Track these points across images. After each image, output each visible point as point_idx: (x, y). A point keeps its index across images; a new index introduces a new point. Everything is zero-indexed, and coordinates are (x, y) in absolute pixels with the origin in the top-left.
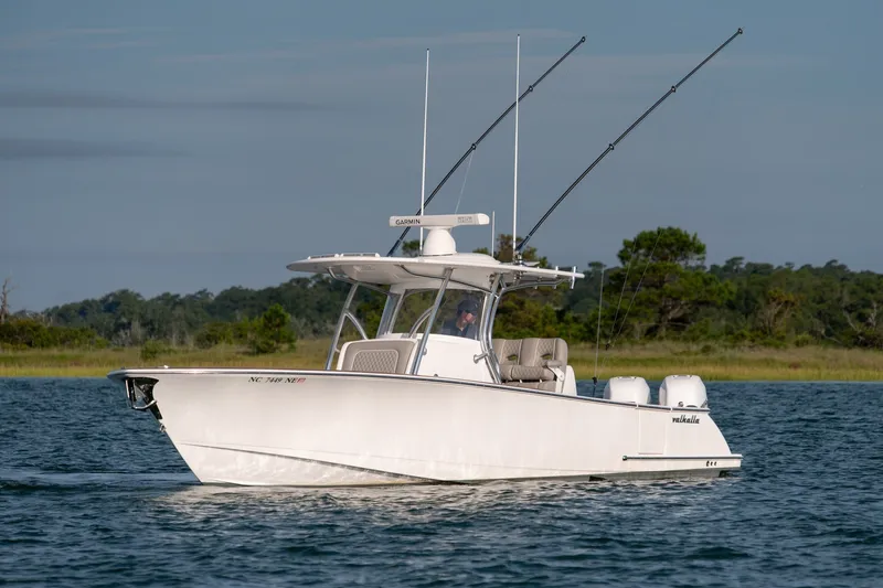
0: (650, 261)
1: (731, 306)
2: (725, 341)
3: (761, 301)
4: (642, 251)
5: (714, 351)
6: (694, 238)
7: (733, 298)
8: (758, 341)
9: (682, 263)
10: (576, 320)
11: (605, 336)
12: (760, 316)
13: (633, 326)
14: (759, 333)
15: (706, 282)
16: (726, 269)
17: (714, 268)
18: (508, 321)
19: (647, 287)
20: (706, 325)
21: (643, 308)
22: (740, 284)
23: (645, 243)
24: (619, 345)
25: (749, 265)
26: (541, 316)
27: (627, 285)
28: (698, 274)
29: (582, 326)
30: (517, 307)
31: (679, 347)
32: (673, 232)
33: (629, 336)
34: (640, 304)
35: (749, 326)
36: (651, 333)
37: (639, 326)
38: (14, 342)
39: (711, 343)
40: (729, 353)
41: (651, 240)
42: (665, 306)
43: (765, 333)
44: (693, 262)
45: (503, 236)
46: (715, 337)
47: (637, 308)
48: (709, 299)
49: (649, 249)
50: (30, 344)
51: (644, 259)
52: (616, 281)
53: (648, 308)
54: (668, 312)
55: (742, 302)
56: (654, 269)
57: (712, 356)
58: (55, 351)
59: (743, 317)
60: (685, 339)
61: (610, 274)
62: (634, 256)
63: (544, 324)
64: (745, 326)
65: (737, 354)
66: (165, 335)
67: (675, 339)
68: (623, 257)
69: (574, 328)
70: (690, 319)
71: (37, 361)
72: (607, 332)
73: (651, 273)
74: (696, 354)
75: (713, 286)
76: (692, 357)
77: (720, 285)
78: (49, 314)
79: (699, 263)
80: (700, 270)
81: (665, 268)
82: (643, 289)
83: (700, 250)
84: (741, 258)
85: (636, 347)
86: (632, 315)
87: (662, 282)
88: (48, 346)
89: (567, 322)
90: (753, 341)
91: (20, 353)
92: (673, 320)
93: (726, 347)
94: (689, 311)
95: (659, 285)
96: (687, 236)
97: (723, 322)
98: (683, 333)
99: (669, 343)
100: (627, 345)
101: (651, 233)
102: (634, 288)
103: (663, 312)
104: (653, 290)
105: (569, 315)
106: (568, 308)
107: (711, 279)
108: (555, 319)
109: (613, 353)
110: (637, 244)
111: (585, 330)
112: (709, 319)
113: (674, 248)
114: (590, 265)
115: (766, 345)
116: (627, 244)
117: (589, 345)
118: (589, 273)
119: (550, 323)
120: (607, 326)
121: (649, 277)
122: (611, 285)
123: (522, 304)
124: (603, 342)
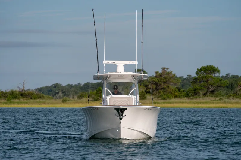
0: (205, 75)
1: (227, 87)
2: (226, 97)
3: (236, 86)
4: (202, 72)
5: (222, 100)
6: (217, 68)
7: (228, 85)
8: (235, 97)
9: (214, 75)
10: (184, 91)
11: (192, 96)
12: (235, 90)
13: (200, 93)
14: (235, 95)
15: (220, 80)
16: (226, 77)
17: (222, 76)
18: (164, 91)
20: (220, 92)
21: (203, 88)
22: (230, 81)
23: (202, 69)
24: (196, 98)
25: (232, 75)
26: (174, 90)
27: (198, 81)
28: (218, 78)
29: (185, 93)
30: (167, 87)
31: (213, 99)
32: (211, 66)
33: (199, 95)
34: (202, 87)
35: (232, 93)
36: (205, 95)
37: (201, 93)
38: (26, 98)
39: (222, 97)
40: (226, 100)
41: (205, 69)
42: (209, 87)
43: (237, 94)
44: (217, 75)
45: (163, 68)
46: (223, 96)
47: (201, 88)
48: (221, 85)
49: (204, 71)
50: (31, 98)
51: (202, 74)
52: (195, 80)
53: (204, 87)
54: (210, 89)
55: (230, 86)
56: (206, 77)
57: (222, 101)
58: (38, 100)
59: (231, 90)
60: (215, 97)
61: (193, 78)
62: (200, 73)
63: (175, 92)
64: (231, 93)
65: (229, 100)
66: (69, 96)
67: (211, 96)
68: (197, 73)
69: (183, 93)
70: (216, 90)
71: (33, 103)
72: (192, 94)
73: (205, 78)
74: (217, 100)
75: (222, 82)
76: (217, 101)
77: (224, 81)
78: (36, 90)
79: (218, 75)
80: (219, 77)
81: (209, 76)
82: (202, 82)
83: (218, 71)
84: (230, 74)
85: (201, 99)
86: (199, 90)
87: (208, 80)
88: (36, 99)
89: (181, 92)
90: (233, 97)
91: (28, 101)
92: (211, 91)
93: (226, 99)
94: (215, 89)
95: (207, 81)
96: (215, 68)
97: (225, 92)
98: (214, 95)
99: (210, 98)
100: (198, 98)
101: (205, 67)
102: (200, 83)
103: (208, 89)
104: (205, 83)
105: (182, 90)
106: (181, 88)
107: (221, 80)
108: (178, 91)
109: (194, 100)
110: (201, 70)
111: (186, 94)
112: (221, 91)
113: (211, 71)
114: (188, 76)
115: (237, 98)
116: (198, 70)
117: (187, 98)
118: (187, 78)
119: (177, 92)
120: (192, 93)
121: (204, 79)
122: (193, 82)
123: (168, 87)
124: (191, 97)
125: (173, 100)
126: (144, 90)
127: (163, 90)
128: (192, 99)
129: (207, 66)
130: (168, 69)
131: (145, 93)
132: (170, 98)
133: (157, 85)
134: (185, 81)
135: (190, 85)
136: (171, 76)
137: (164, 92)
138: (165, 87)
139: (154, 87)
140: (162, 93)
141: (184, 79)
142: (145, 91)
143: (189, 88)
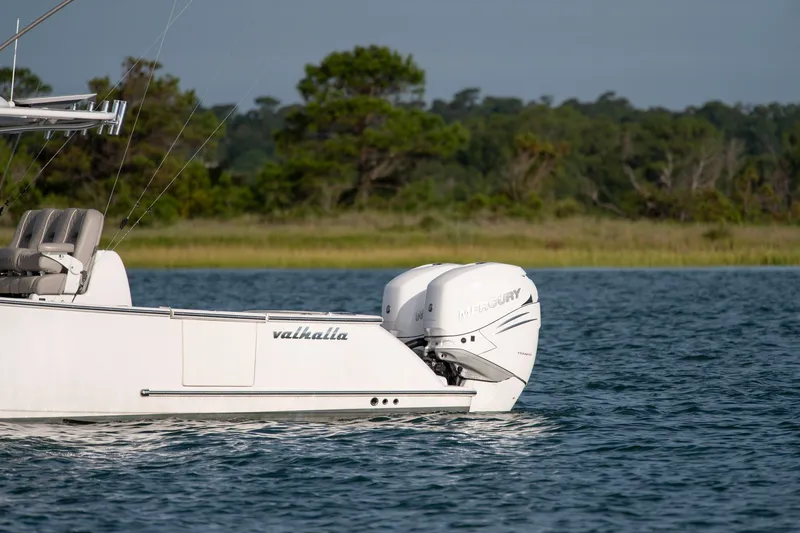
0: (345, 96)
1: (463, 159)
2: (455, 209)
3: (507, 153)
4: (332, 81)
5: (438, 224)
6: (409, 61)
7: (465, 147)
8: (502, 210)
9: (391, 98)
10: (237, 181)
11: (281, 206)
12: (504, 173)
13: (320, 190)
14: (504, 198)
15: (426, 125)
16: (454, 106)
17: (438, 105)
18: (138, 184)
19: (341, 133)
20: (427, 188)
21: (335, 164)
22: (474, 128)
23: (333, 69)
24: (301, 217)
25: (489, 100)
26: (186, 176)
27: (312, 129)
28: (413, 114)
29: (245, 190)
30: (152, 163)
31: (388, 219)
32: (377, 53)
33: (316, 203)
34: (330, 158)
35: (489, 188)
36: (347, 199)
37: (329, 190)
39: (434, 213)
40: (458, 228)
41: (347, 64)
42: (368, 161)
43: (511, 198)
44: (407, 96)
45: (131, 61)
46: (438, 205)
47: (327, 164)
48: (432, 149)
49: (343, 76)
51: (334, 91)
52: (297, 125)
53: (341, 162)
54: (372, 168)
55: (478, 155)
56: (350, 107)
57: (435, 233)
59: (480, 175)
60: (397, 209)
61: (288, 114)
62: (321, 88)
63: (191, 187)
64: (483, 189)
65: (471, 228)
67: (381, 208)
68: (305, 89)
69: (235, 194)
70: (403, 178)
72: (283, 198)
73: (346, 112)
74: (412, 229)
75: (436, 132)
76: (406, 235)
77: (448, 129)
79: (416, 97)
80: (417, 109)
81: (367, 104)
82: (334, 135)
83: (416, 78)
84: (476, 91)
85: (326, 221)
86: (322, 173)
87: (362, 125)
89: (224, 185)
90: (494, 209)
92: (381, 181)
93: (455, 219)
94: (401, 168)
95: (358, 129)
96: (398, 58)
97: (451, 183)
98: (393, 200)
99: (374, 215)
100: (312, 217)
101: (346, 54)
102: (322, 134)
103: (363, 169)
104: (349, 137)
105: (227, 175)
106: (224, 165)
107: (433, 121)
108: (207, 181)
109: (293, 229)
110: (325, 71)
111: (250, 195)
112: (431, 180)
113: (379, 76)
114: (259, 101)
115: (514, 215)
116: (310, 70)
117: (256, 217)
118: (256, 113)
119: (201, 186)
120: (282, 189)
121: (342, 117)
122: (287, 131)
123: (158, 159)
124: (277, 213)
125: (182, 227)
126: (32, 181)
127: (128, 176)
128: (282, 221)
129: (359, 52)
130: (155, 66)
131: (38, 193)
132: (167, 220)
133: (100, 151)
134: (243, 132)
135: (269, 151)
136: (172, 101)
137: (135, 185)
138: (141, 158)
139: (85, 163)
140: (126, 191)
141: (241, 120)
142: (39, 184)
143: (267, 165)
